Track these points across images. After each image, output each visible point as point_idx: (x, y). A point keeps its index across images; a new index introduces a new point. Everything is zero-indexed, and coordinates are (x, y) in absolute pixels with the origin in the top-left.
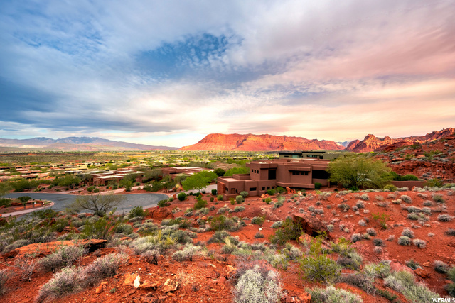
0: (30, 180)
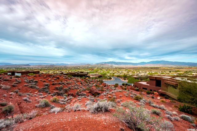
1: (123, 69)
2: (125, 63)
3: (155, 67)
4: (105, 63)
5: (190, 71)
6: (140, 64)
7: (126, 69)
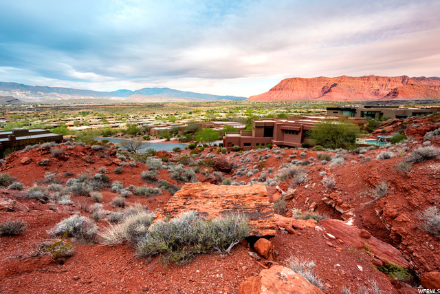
0: (113, 128)
7: (81, 111)
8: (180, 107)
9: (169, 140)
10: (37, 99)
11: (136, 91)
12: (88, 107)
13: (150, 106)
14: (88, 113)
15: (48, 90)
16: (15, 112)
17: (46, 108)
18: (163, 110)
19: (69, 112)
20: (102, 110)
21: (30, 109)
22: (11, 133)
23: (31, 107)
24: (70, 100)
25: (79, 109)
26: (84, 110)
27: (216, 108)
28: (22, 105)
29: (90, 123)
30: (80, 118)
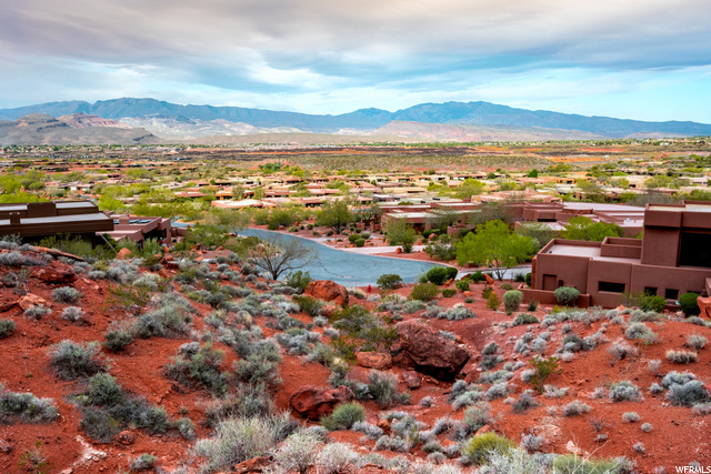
0: (306, 209)
1: (247, 159)
2: (249, 111)
3: (442, 141)
4: (83, 110)
5: (610, 170)
6: (350, 126)
7: (264, 162)
8: (512, 154)
9: (408, 250)
10: (184, 135)
11: (400, 112)
12: (282, 153)
13: (427, 152)
14: (277, 168)
15: (208, 113)
16: (140, 162)
17: (199, 153)
18: (460, 163)
19: (241, 165)
20: (308, 162)
21: (169, 157)
22: (25, 207)
23: (173, 151)
24: (248, 137)
25: (262, 158)
26: (271, 161)
27: (627, 160)
28: (159, 148)
29: (269, 193)
30: (254, 179)
